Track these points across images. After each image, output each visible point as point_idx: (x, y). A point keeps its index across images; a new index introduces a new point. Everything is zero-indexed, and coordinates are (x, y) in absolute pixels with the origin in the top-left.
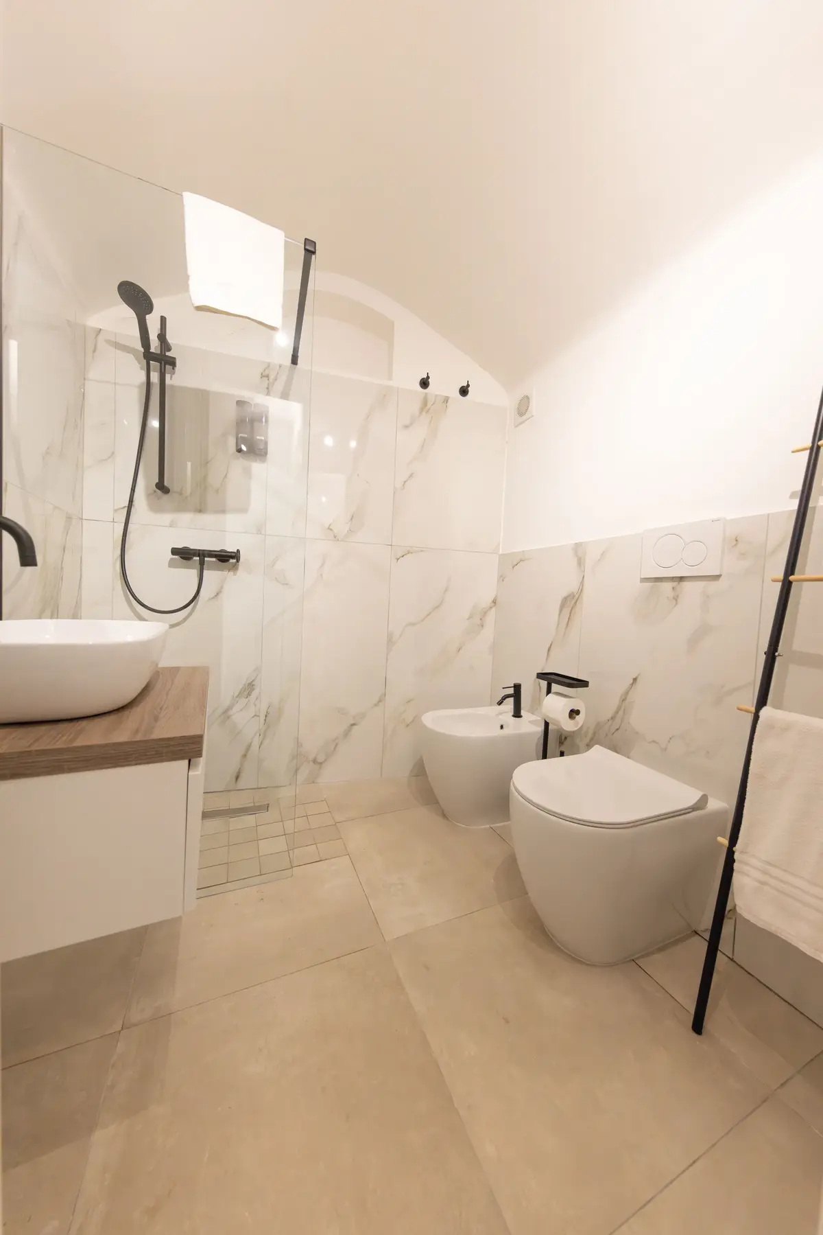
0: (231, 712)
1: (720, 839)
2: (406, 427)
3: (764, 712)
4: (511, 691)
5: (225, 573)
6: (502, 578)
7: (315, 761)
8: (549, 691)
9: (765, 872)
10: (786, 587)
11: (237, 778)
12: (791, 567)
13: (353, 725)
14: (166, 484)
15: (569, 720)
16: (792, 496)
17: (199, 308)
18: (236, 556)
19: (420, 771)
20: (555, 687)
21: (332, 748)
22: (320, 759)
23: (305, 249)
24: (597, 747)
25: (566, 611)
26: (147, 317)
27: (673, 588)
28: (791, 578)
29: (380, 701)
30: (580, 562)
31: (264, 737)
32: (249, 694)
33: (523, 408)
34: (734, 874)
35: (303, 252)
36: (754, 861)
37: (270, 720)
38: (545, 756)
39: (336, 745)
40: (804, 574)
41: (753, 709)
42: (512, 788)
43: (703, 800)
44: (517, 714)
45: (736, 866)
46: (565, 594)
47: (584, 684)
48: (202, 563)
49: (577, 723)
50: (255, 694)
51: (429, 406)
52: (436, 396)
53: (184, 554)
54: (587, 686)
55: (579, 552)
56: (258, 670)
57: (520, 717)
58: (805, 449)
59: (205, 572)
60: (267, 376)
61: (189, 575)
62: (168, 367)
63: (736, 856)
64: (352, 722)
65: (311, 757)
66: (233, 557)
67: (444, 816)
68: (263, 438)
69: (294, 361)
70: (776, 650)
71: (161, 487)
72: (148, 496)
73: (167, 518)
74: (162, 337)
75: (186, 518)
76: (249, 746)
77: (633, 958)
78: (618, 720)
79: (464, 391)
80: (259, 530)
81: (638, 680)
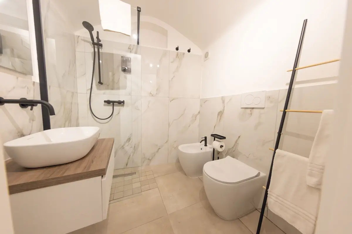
0: (124, 147)
1: (263, 187)
2: (172, 62)
3: (277, 151)
4: (204, 139)
5: (120, 107)
6: (201, 106)
7: (149, 159)
8: (214, 140)
9: (277, 198)
10: (284, 113)
11: (127, 165)
12: (286, 107)
13: (159, 149)
14: (101, 82)
15: (220, 148)
16: (287, 84)
17: (105, 30)
18: (123, 102)
19: (178, 161)
20: (216, 139)
21: (154, 155)
22: (150, 159)
23: (138, 10)
24: (228, 156)
25: (219, 117)
26: (92, 32)
27: (251, 111)
28: (286, 111)
29: (167, 142)
30: (223, 102)
31: (134, 153)
32: (129, 141)
33: (206, 55)
34: (268, 198)
35: (137, 11)
36: (273, 195)
37: (135, 148)
38: (213, 160)
39: (155, 154)
40: (289, 109)
41: (274, 149)
42: (203, 171)
43: (259, 174)
44: (206, 145)
45: (268, 195)
46: (219, 111)
47: (224, 138)
48: (113, 105)
49: (222, 149)
50: (131, 141)
51: (179, 56)
52: (181, 53)
53: (108, 102)
54: (225, 139)
55: (223, 99)
56: (131, 134)
57: (207, 146)
58: (291, 71)
59: (114, 107)
60: (130, 48)
61: (109, 108)
62: (100, 47)
63: (268, 192)
64: (159, 148)
65: (148, 158)
66: (122, 103)
67: (185, 175)
68: (129, 67)
69: (138, 43)
70: (281, 132)
71: (100, 83)
72: (96, 85)
73: (103, 92)
74: (98, 38)
75: (108, 91)
76: (130, 155)
77: (239, 218)
78: (234, 147)
79: (189, 51)
80: (130, 94)
81: (240, 137)
